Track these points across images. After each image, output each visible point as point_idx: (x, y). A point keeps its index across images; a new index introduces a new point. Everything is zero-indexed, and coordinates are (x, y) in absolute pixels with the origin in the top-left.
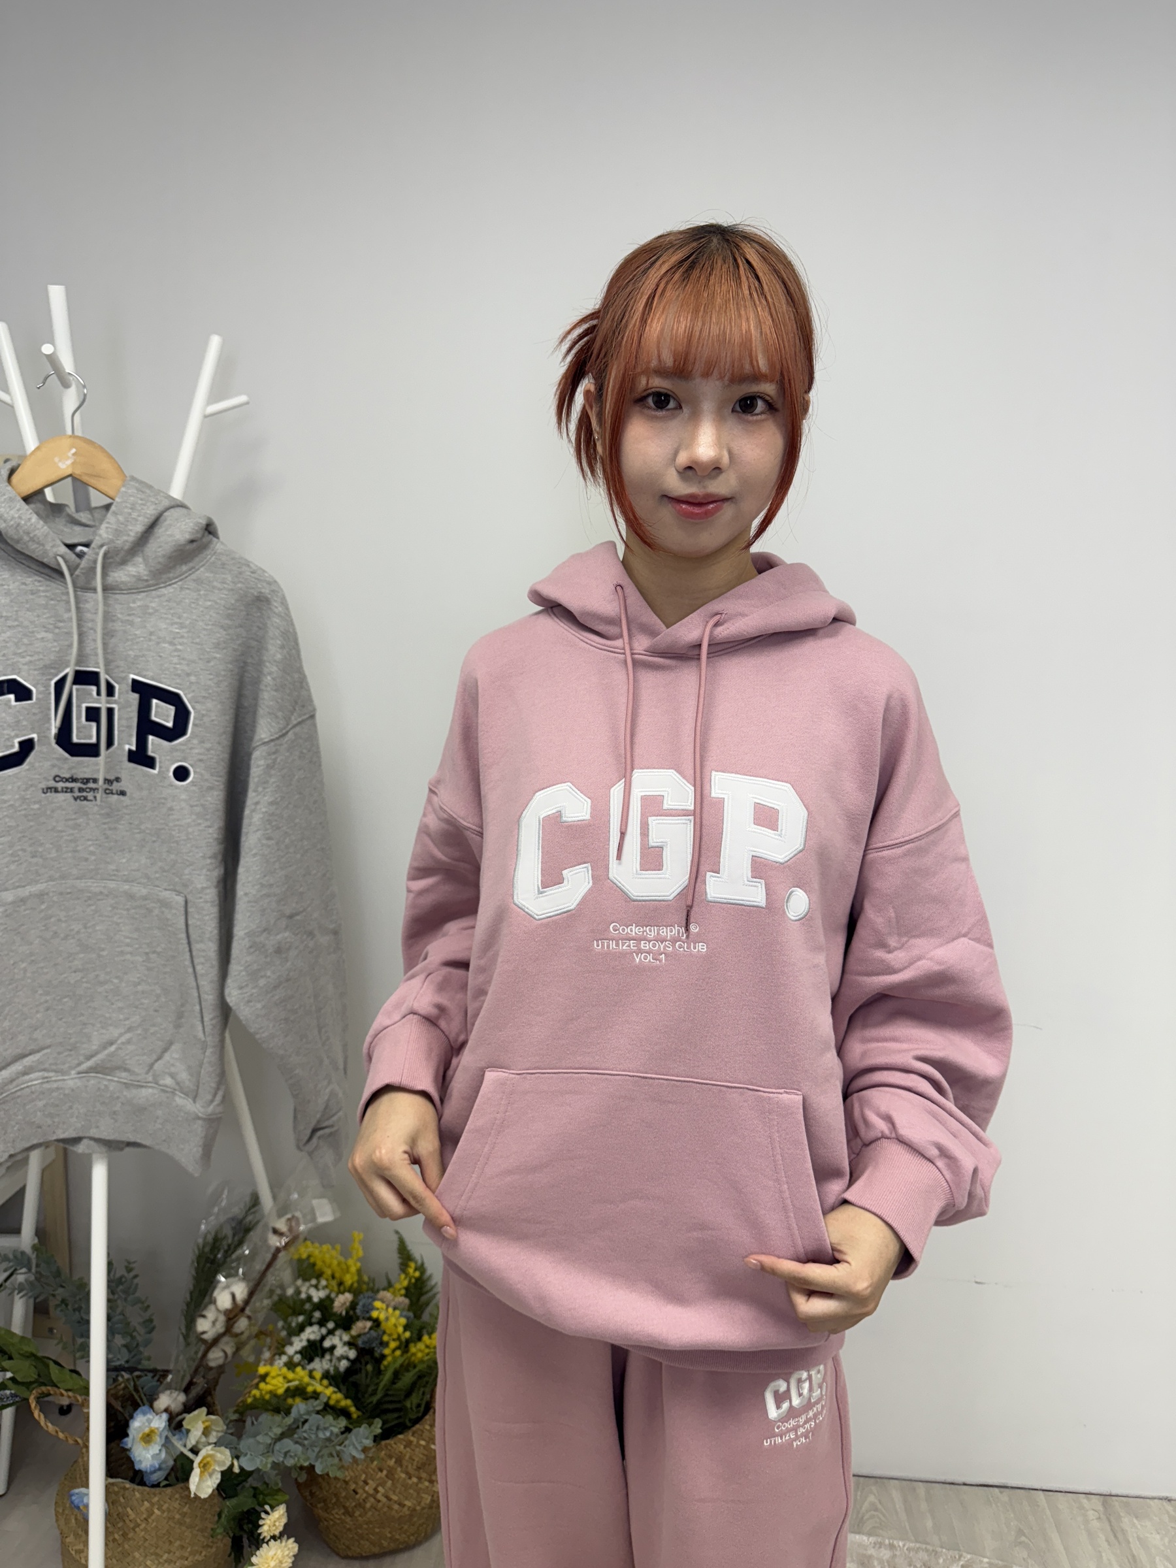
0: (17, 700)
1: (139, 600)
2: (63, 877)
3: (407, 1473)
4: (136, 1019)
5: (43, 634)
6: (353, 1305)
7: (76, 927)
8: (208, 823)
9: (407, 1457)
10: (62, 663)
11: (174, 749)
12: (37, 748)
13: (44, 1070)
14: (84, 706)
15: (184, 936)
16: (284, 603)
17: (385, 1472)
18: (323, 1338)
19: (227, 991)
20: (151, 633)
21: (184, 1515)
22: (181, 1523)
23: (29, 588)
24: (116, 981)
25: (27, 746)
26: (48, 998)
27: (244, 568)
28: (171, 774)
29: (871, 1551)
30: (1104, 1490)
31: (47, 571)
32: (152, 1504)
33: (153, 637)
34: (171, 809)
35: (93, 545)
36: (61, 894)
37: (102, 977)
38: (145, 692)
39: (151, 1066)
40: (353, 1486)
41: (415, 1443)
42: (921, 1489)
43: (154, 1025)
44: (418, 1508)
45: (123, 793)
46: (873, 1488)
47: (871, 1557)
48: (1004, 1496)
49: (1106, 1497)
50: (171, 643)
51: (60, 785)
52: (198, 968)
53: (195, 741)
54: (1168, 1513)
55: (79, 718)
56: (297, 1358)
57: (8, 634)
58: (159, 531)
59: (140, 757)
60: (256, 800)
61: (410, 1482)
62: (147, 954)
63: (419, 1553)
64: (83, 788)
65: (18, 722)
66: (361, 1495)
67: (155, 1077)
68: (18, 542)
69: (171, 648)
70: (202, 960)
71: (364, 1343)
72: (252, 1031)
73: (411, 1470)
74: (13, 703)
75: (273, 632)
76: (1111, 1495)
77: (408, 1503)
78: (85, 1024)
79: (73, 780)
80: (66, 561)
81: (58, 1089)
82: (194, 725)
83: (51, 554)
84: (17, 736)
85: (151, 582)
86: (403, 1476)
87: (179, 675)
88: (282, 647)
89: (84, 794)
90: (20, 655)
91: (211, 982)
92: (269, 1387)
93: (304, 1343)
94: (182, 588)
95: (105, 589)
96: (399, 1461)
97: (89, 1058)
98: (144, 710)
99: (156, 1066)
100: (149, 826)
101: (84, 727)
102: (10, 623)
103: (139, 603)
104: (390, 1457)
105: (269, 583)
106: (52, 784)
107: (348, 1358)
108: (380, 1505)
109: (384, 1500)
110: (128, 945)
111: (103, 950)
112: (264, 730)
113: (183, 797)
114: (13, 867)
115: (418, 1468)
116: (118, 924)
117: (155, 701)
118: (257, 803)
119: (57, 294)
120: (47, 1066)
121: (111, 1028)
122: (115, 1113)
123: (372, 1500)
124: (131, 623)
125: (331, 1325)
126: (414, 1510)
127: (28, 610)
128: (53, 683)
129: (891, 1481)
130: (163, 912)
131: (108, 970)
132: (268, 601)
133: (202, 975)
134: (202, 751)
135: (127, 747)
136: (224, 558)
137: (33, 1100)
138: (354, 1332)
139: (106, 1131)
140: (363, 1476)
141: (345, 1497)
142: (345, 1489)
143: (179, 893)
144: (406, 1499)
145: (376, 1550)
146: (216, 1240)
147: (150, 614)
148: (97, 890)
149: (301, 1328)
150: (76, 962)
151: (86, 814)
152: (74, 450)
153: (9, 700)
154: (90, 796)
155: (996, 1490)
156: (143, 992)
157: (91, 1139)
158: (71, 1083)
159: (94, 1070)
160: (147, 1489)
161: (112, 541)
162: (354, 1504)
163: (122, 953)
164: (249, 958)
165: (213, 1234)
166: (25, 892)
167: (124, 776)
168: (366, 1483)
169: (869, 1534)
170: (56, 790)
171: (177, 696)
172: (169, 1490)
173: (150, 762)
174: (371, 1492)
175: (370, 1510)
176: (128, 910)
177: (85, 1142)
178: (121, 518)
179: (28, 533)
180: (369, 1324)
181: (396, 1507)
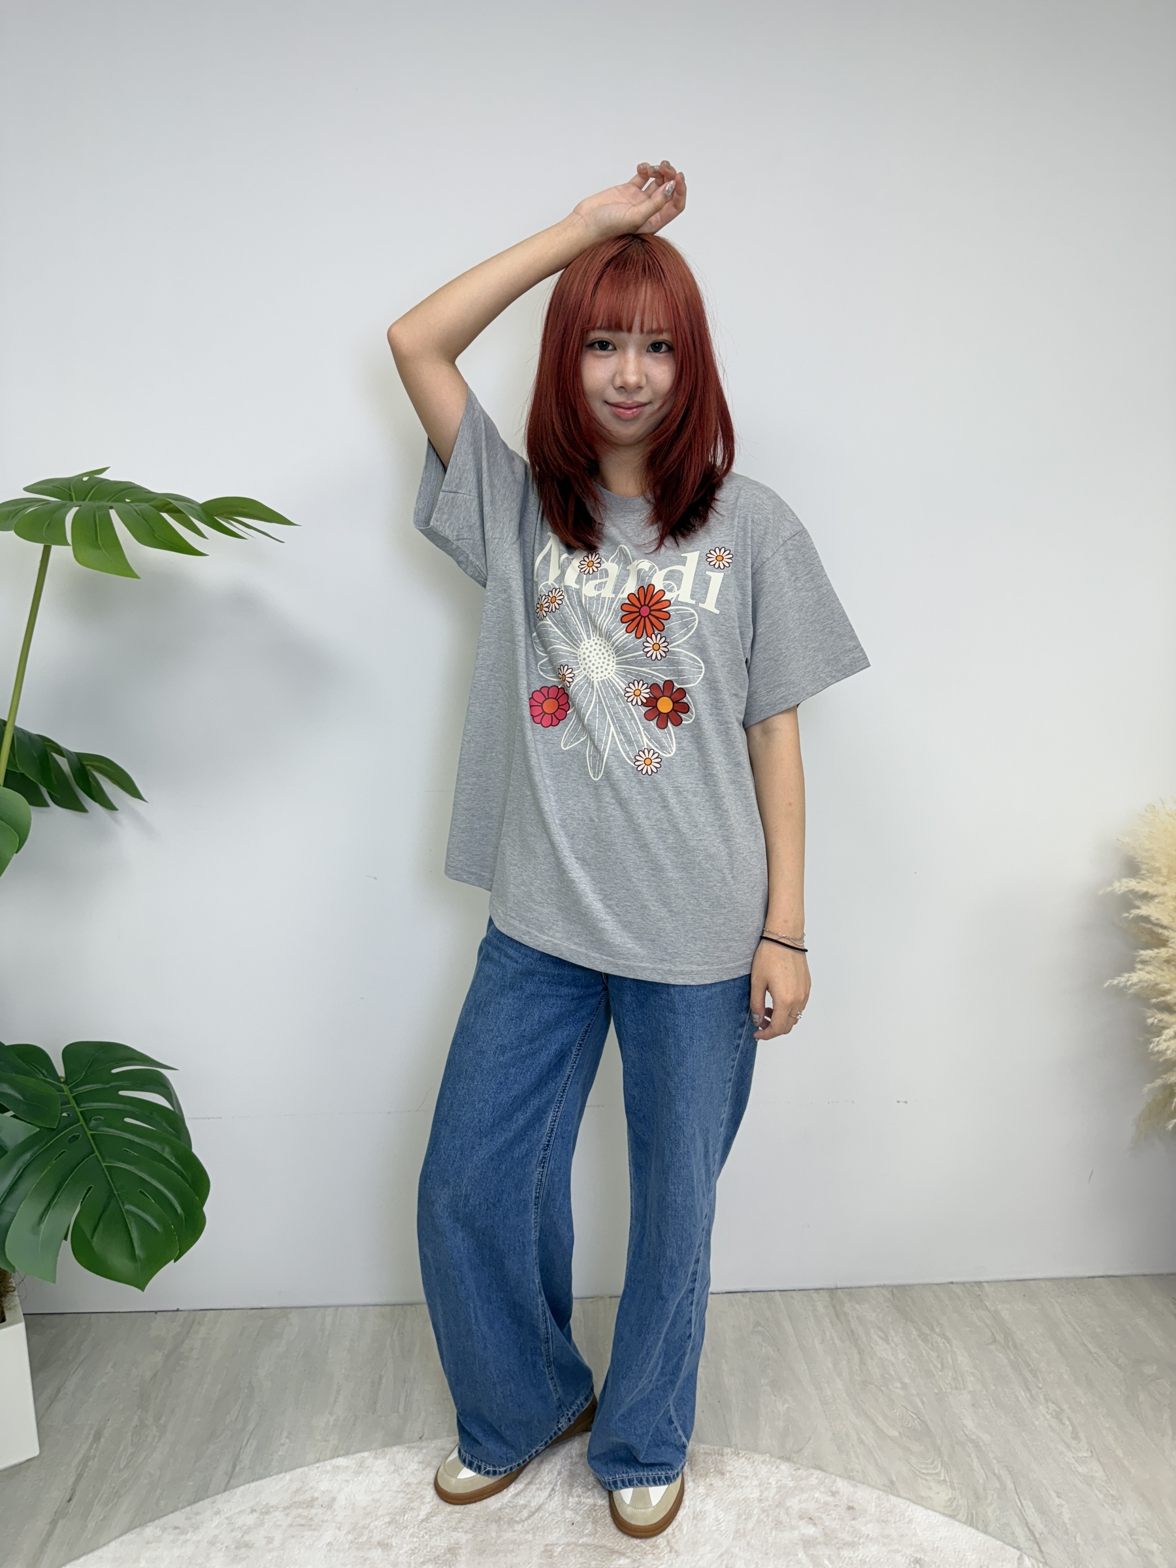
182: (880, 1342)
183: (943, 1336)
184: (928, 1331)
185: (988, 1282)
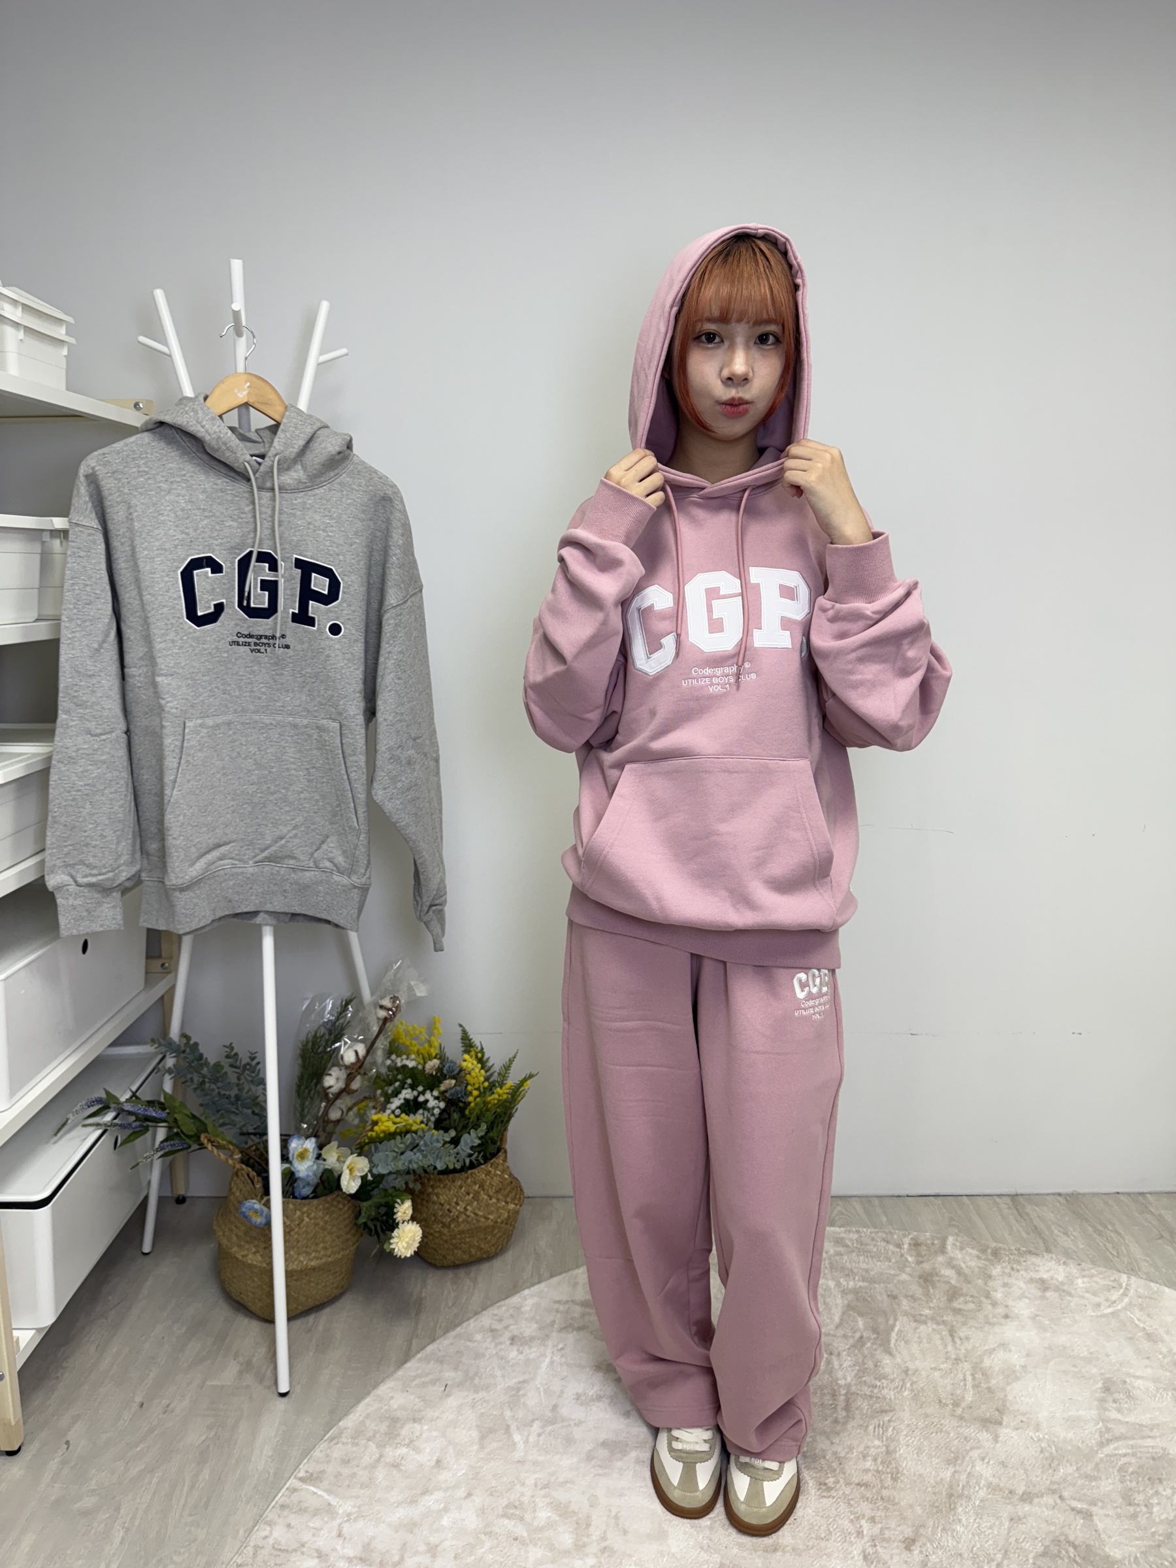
0: (213, 572)
1: (299, 498)
2: (244, 711)
3: (489, 1196)
4: (300, 819)
5: (230, 523)
6: (440, 1070)
7: (253, 749)
8: (356, 667)
9: (488, 1183)
10: (244, 546)
11: (330, 611)
12: (226, 610)
13: (232, 858)
14: (259, 578)
15: (340, 751)
16: (402, 502)
17: (471, 1195)
18: (416, 1098)
19: (373, 792)
20: (309, 523)
21: (326, 1222)
22: (324, 1229)
23: (219, 487)
24: (283, 791)
25: (219, 608)
26: (234, 803)
27: (374, 475)
28: (327, 630)
29: (843, 1235)
30: (1012, 1191)
31: (233, 474)
32: (303, 1213)
33: (311, 527)
34: (328, 656)
35: (270, 454)
36: (242, 723)
37: (273, 788)
38: (306, 568)
39: (312, 854)
40: (448, 1207)
41: (493, 1172)
42: (876, 1202)
43: (314, 824)
44: (499, 1220)
45: (287, 647)
46: (840, 1203)
47: (842, 1239)
48: (939, 1201)
49: (1014, 1197)
50: (324, 531)
51: (241, 640)
52: (352, 775)
53: (345, 605)
54: (1059, 1202)
55: (255, 588)
56: (398, 1112)
57: (205, 522)
58: (315, 445)
59: (303, 618)
60: (389, 650)
61: (491, 1202)
62: (307, 769)
63: (497, 1263)
64: (259, 643)
65: (214, 589)
66: (454, 1213)
67: (315, 862)
68: (217, 450)
69: (325, 534)
70: (355, 769)
71: (451, 1095)
72: (393, 820)
73: (491, 1194)
74: (210, 575)
75: (395, 523)
76: (1017, 1195)
77: (491, 1217)
78: (259, 825)
79: (251, 636)
80: (251, 467)
81: (242, 873)
82: (344, 592)
83: (241, 460)
84: (213, 600)
85: (309, 484)
86: (486, 1197)
87: (331, 555)
88: (403, 535)
89: (258, 647)
90: (214, 538)
91: (363, 785)
92: (383, 1128)
93: (402, 1101)
94: (330, 490)
95: (280, 489)
96: (482, 1186)
97: (263, 851)
98: (305, 581)
99: (316, 855)
100: (309, 670)
101: (260, 595)
102: (206, 514)
103: (299, 500)
104: (475, 1184)
105: (391, 487)
106: (235, 638)
107: (439, 1107)
108: (469, 1219)
109: (472, 1215)
110: (292, 763)
111: (273, 767)
112: (393, 597)
113: (337, 646)
114: (211, 700)
115: (497, 1192)
116: (284, 748)
117: (314, 575)
118: (389, 652)
119: (237, 265)
120: (233, 855)
121: (280, 827)
122: (285, 891)
123: (464, 1216)
124: (294, 515)
125: (420, 1088)
126: (496, 1222)
127: (219, 504)
128: (237, 561)
129: (853, 1199)
130: (321, 736)
131: (277, 783)
132: (391, 500)
133: (355, 780)
134: (350, 612)
135: (291, 611)
136: (359, 467)
137: (225, 880)
138: (443, 1088)
139: (279, 905)
140: (455, 1200)
141: (442, 1215)
142: (441, 1210)
143: (334, 720)
144: (489, 1214)
145: (466, 1257)
146: (315, 1035)
147: (308, 509)
148: (268, 722)
149: (396, 1093)
150: (253, 777)
151: (259, 663)
152: (248, 384)
153: (207, 572)
154: (262, 649)
155: (932, 1198)
156: (305, 799)
157: (267, 912)
158: (251, 870)
159: (268, 859)
160: (299, 1201)
161: (282, 452)
162: (449, 1220)
163: (288, 769)
164: (390, 767)
165: (313, 1033)
166: (219, 720)
167: (288, 634)
168: (457, 1204)
169: (840, 1227)
170: (238, 644)
171: (331, 570)
172: (315, 1202)
173: (311, 622)
174: (462, 1210)
175: (463, 1222)
176: (292, 736)
177: (262, 914)
178: (288, 434)
179: (225, 444)
180: (453, 1082)
181: (483, 1220)
182: (1061, 1234)
183: (1116, 1232)
184: (1101, 1228)
185: (1150, 1193)
